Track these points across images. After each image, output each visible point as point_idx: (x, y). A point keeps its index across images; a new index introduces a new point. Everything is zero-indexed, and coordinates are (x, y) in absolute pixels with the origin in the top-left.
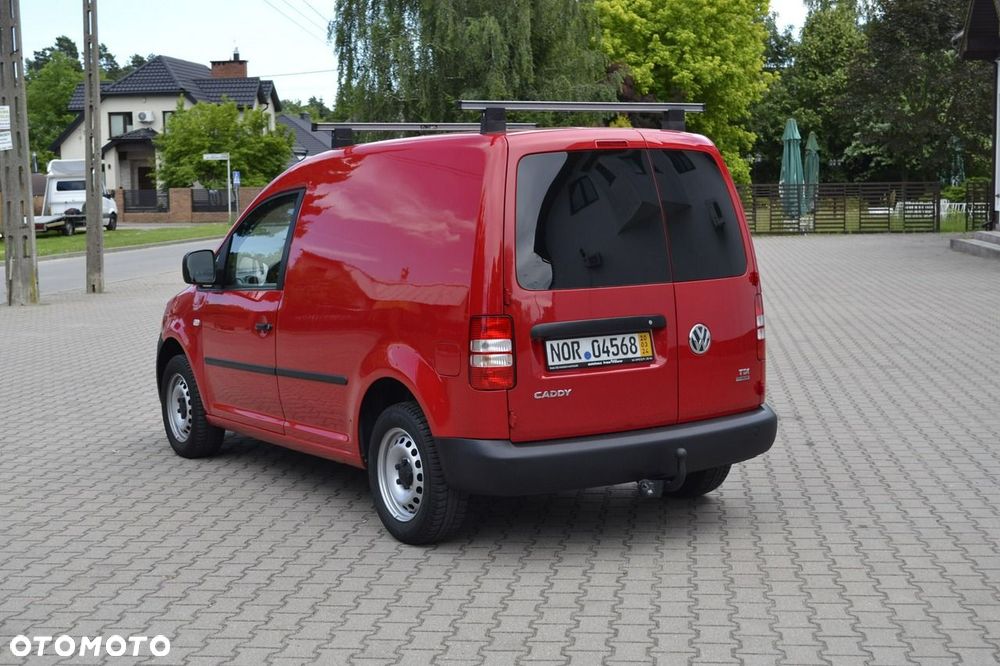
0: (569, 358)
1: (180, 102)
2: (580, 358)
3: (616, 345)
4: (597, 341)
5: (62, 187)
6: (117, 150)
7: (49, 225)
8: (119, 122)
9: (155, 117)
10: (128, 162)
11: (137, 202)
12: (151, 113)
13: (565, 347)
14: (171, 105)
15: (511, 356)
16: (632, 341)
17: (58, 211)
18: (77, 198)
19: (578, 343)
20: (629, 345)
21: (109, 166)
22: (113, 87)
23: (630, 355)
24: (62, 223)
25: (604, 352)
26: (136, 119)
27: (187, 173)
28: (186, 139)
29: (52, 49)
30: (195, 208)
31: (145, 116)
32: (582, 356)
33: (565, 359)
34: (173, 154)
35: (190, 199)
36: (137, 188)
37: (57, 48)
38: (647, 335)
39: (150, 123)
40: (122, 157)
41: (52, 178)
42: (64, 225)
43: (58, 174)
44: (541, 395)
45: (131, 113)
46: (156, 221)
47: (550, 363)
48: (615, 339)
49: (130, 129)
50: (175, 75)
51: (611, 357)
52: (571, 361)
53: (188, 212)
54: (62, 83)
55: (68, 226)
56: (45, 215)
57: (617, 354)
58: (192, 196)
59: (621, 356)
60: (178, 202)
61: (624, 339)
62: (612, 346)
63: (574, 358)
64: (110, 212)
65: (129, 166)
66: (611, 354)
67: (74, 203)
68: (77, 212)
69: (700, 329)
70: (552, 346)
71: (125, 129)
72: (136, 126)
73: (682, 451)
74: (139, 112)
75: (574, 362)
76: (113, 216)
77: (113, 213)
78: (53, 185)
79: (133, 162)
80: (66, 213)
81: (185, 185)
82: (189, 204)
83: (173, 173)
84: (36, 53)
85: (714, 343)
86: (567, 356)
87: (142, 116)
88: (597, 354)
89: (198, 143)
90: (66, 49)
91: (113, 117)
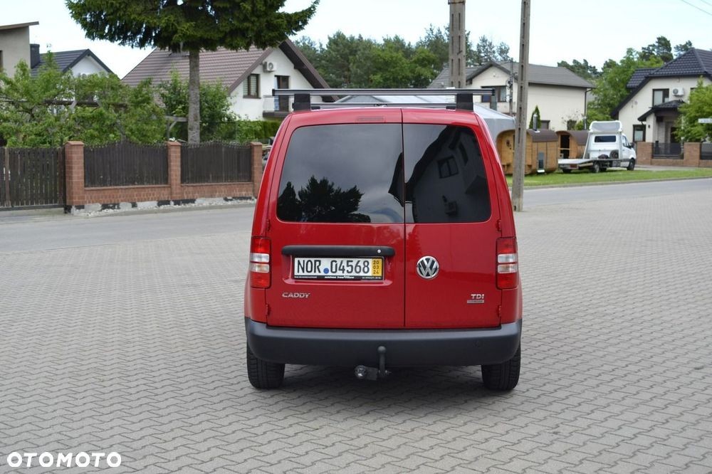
0: (311, 271)
1: (700, 81)
2: (320, 272)
3: (352, 266)
4: (336, 262)
5: (598, 139)
6: (655, 115)
7: (580, 166)
8: (659, 96)
9: (684, 93)
10: (664, 123)
11: (669, 151)
12: (682, 89)
13: (309, 263)
14: (693, 83)
15: (268, 266)
16: (366, 264)
17: (594, 156)
18: (607, 148)
19: (320, 261)
20: (362, 266)
21: (649, 126)
22: (657, 71)
23: (362, 274)
24: (592, 164)
25: (340, 270)
26: (671, 93)
27: (698, 132)
28: (699, 108)
29: (654, 46)
30: (702, 157)
31: (677, 92)
32: (322, 270)
33: (308, 272)
34: (691, 118)
35: (699, 150)
36: (669, 142)
37: (657, 44)
38: (380, 261)
39: (681, 96)
40: (659, 120)
41: (592, 134)
42: (593, 165)
43: (596, 131)
44: (288, 295)
45: (668, 90)
46: (674, 165)
47: (296, 273)
48: (352, 261)
49: (667, 100)
50: (702, 62)
51: (346, 273)
52: (312, 273)
53: (697, 160)
54: (632, 69)
55: (596, 166)
56: (585, 158)
57: (351, 272)
58: (701, 148)
59: (354, 274)
60: (690, 152)
61: (359, 261)
62: (348, 266)
63: (315, 272)
64: (630, 158)
65: (664, 126)
66: (345, 272)
67: (605, 151)
68: (607, 157)
69: (428, 260)
70: (299, 261)
71: (663, 101)
72: (671, 98)
73: (382, 348)
74: (674, 88)
75: (315, 274)
76: (633, 161)
77: (633, 158)
78: (593, 138)
79: (667, 124)
80: (599, 157)
81: (698, 140)
82: (697, 154)
83: (689, 132)
84: (643, 48)
85: (442, 272)
86: (309, 270)
87: (675, 92)
88: (334, 270)
89: (708, 110)
90: (663, 45)
91: (656, 93)
